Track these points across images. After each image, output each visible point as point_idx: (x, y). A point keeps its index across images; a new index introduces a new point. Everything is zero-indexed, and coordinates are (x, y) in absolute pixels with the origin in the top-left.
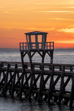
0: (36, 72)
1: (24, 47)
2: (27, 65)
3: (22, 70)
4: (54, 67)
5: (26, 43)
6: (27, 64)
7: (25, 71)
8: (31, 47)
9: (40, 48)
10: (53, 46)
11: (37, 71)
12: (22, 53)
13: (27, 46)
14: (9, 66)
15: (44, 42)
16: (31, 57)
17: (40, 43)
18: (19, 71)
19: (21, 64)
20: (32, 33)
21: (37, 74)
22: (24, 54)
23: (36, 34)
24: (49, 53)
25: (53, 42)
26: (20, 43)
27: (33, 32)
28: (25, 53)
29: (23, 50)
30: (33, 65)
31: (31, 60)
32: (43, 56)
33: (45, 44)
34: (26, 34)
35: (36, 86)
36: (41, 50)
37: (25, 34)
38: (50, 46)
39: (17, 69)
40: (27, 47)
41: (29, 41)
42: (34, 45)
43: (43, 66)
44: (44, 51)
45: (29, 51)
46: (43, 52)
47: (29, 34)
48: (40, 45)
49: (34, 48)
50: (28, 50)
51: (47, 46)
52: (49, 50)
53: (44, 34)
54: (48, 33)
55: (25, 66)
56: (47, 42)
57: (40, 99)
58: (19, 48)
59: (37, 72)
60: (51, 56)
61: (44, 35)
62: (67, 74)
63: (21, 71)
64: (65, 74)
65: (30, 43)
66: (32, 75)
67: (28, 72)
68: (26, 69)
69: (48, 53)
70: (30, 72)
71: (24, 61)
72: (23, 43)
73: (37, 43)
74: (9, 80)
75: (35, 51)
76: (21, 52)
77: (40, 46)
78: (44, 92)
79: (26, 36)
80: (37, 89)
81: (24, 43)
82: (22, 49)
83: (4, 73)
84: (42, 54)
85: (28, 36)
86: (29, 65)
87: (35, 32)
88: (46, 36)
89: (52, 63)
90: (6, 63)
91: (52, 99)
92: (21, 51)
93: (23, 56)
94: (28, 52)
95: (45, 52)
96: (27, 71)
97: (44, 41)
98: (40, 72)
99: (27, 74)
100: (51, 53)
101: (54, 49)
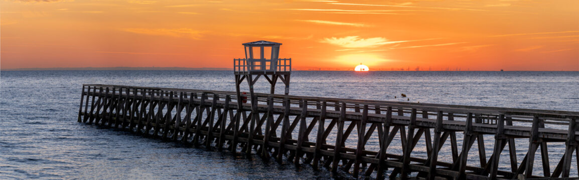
0: (259, 109)
1: (242, 66)
2: (246, 98)
3: (236, 105)
4: (289, 101)
5: (244, 60)
6: (245, 96)
7: (242, 106)
8: (253, 66)
9: (268, 68)
10: (290, 66)
11: (262, 108)
12: (237, 77)
13: (246, 64)
14: (216, 97)
15: (275, 60)
16: (251, 83)
17: (268, 61)
18: (232, 107)
19: (235, 95)
20: (254, 43)
21: (262, 112)
22: (240, 79)
23: (262, 45)
24: (284, 78)
25: (290, 59)
26: (235, 60)
27: (256, 42)
28: (241, 76)
29: (240, 72)
30: (255, 97)
31: (252, 89)
32: (273, 83)
33: (277, 62)
34: (245, 45)
35: (260, 133)
36: (269, 73)
37: (243, 44)
38: (285, 66)
39: (230, 103)
40: (246, 68)
41: (249, 57)
42: (258, 63)
43: (272, 99)
44: (275, 73)
45: (249, 73)
46: (273, 76)
47: (251, 45)
48: (268, 64)
49: (258, 68)
50: (247, 72)
51: (280, 66)
52: (282, 73)
53: (274, 46)
54: (281, 44)
55: (242, 98)
56: (280, 60)
57: (266, 154)
58: (233, 68)
59: (263, 110)
60: (287, 82)
61: (276, 46)
62: (310, 114)
63: (235, 107)
64: (308, 114)
65: (252, 61)
66: (254, 114)
67: (246, 108)
68: (243, 104)
69: (281, 78)
70: (250, 108)
71: (241, 91)
72: (239, 60)
73: (263, 61)
74: (215, 121)
75: (259, 74)
76: (237, 74)
77: (268, 66)
78: (273, 143)
79: (245, 48)
80: (261, 137)
81: (242, 60)
82: (237, 70)
83: (208, 110)
84: (271, 79)
85: (248, 48)
86: (249, 98)
87: (261, 42)
88: (278, 48)
89: (287, 94)
90: (210, 92)
91: (286, 155)
92: (235, 72)
93: (238, 82)
94: (247, 76)
95: (276, 75)
96: (246, 106)
97: (274, 57)
98: (266, 109)
99: (247, 112)
100: (287, 77)
101: (292, 70)
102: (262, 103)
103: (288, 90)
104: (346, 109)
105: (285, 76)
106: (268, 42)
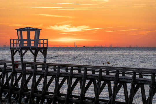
0: (27, 72)
1: (15, 44)
2: (18, 65)
3: (11, 70)
4: (48, 67)
5: (17, 40)
6: (17, 63)
7: (15, 70)
8: (23, 44)
9: (32, 45)
10: (47, 44)
11: (29, 71)
13: (18, 43)
15: (37, 39)
16: (22, 55)
17: (33, 40)
18: (8, 71)
19: (11, 63)
20: (23, 28)
21: (28, 74)
23: (29, 30)
26: (10, 40)
27: (25, 28)
28: (15, 50)
29: (14, 48)
30: (24, 64)
31: (22, 59)
32: (35, 55)
33: (38, 42)
34: (18, 30)
35: (27, 87)
36: (33, 48)
37: (16, 30)
38: (43, 44)
39: (6, 68)
40: (18, 45)
41: (20, 38)
42: (25, 42)
43: (36, 66)
44: (37, 49)
45: (20, 49)
47: (21, 30)
48: (33, 42)
49: (25, 45)
50: (19, 48)
51: (40, 44)
52: (42, 48)
53: (36, 31)
54: (41, 30)
55: (15, 65)
56: (40, 40)
60: (45, 54)
61: (37, 31)
62: (62, 75)
63: (10, 71)
65: (22, 40)
66: (23, 75)
67: (18, 71)
68: (16, 69)
69: (41, 52)
70: (21, 72)
72: (14, 40)
73: (29, 40)
75: (27, 49)
77: (33, 44)
79: (17, 32)
82: (12, 46)
84: (34, 53)
85: (19, 32)
86: (20, 64)
87: (28, 28)
88: (39, 32)
89: (45, 62)
92: (11, 48)
93: (13, 54)
94: (19, 50)
96: (18, 70)
98: (32, 72)
100: (45, 51)
101: (48, 47)
102: (28, 68)
103: (46, 59)
104: (87, 72)
105: (43, 50)
106: (33, 28)
